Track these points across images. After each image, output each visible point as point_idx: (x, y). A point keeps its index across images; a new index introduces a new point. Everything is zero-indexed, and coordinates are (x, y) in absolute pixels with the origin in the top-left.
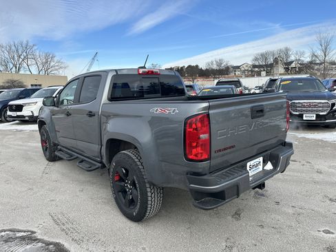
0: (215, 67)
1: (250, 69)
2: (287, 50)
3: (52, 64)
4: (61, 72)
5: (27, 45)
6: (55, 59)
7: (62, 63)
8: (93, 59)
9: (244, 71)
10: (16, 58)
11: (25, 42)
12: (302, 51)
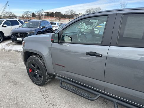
8: (6, 5)
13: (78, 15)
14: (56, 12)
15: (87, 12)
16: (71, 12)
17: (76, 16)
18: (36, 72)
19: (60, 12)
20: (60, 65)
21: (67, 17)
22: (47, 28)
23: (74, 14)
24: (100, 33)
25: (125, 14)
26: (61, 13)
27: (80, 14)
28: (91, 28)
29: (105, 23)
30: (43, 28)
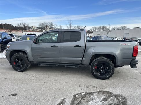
0: (22, 26)
1: (36, 29)
2: (52, 23)
9: (33, 29)
12: (56, 24)
13: (31, 27)
14: (6, 24)
15: (40, 25)
16: (24, 24)
17: (29, 29)
18: (20, 63)
19: (10, 24)
20: (37, 55)
21: (19, 29)
22: (8, 39)
23: (27, 26)
24: (56, 40)
25: (64, 31)
26: (12, 25)
27: (33, 27)
28: (50, 37)
29: (57, 35)
30: (4, 39)
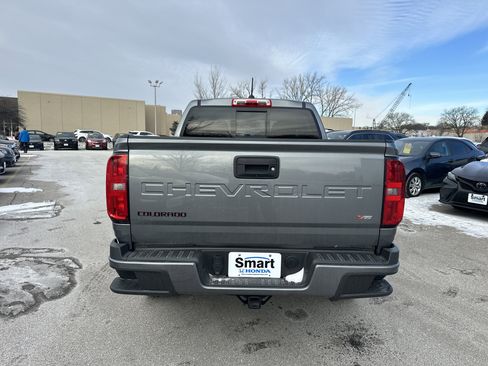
3: (341, 101)
4: (350, 112)
5: (314, 79)
6: (346, 95)
7: (354, 100)
8: (403, 94)
10: (299, 94)
11: (312, 75)
